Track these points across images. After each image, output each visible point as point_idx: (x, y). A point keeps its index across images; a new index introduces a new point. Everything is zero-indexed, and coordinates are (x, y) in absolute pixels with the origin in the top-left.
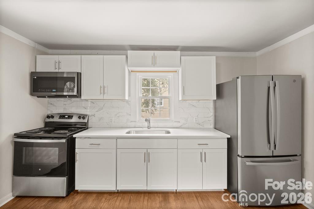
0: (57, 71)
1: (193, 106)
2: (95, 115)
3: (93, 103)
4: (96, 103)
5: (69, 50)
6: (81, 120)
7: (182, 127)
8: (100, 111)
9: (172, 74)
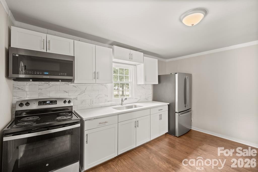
0: (45, 51)
1: (144, 88)
2: (77, 98)
3: (75, 87)
4: (78, 87)
5: (47, 29)
6: (67, 105)
7: (139, 102)
8: (82, 94)
9: (133, 66)
